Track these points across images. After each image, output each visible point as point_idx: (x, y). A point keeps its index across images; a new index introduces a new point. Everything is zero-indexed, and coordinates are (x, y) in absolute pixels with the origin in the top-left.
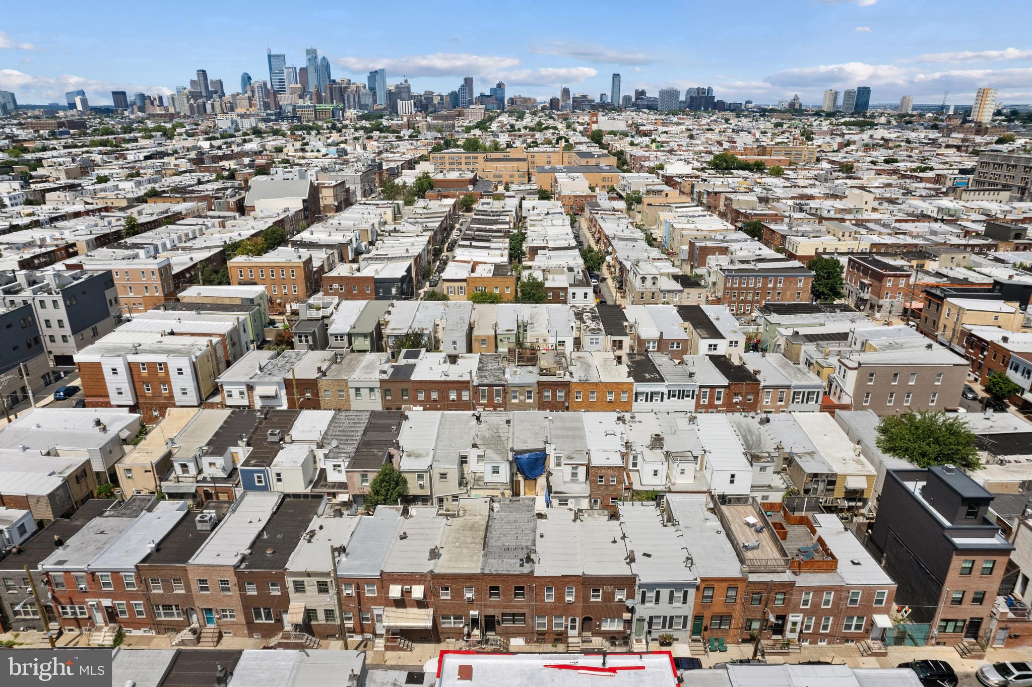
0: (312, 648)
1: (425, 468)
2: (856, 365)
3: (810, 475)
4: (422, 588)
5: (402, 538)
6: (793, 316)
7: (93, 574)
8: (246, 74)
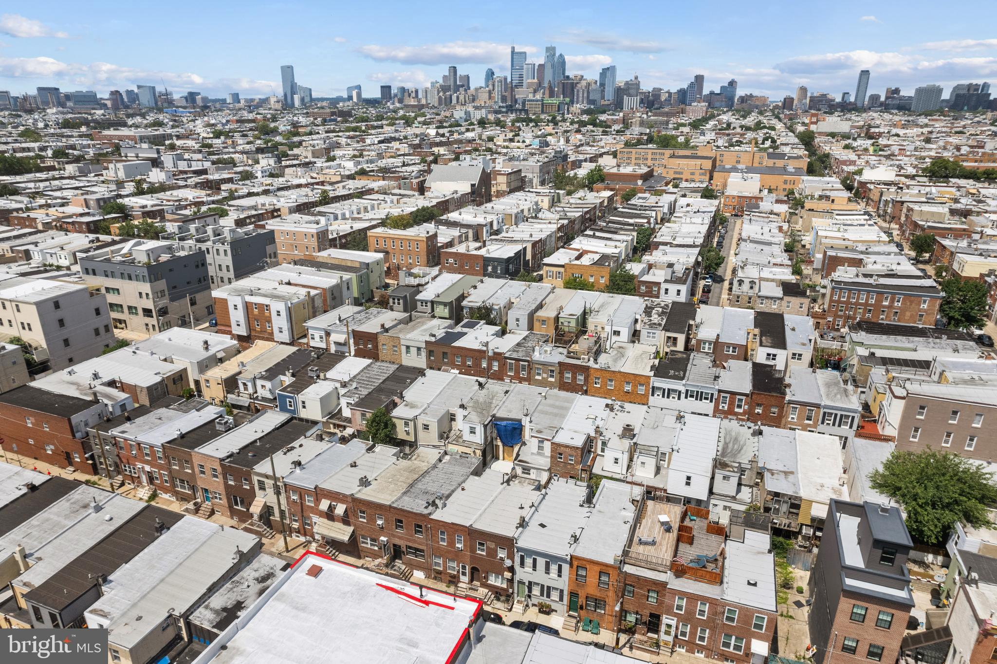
0: (267, 537)
1: (411, 417)
2: (905, 394)
3: (769, 493)
4: (344, 506)
5: (352, 466)
6: (884, 337)
7: (139, 444)
8: (490, 70)
